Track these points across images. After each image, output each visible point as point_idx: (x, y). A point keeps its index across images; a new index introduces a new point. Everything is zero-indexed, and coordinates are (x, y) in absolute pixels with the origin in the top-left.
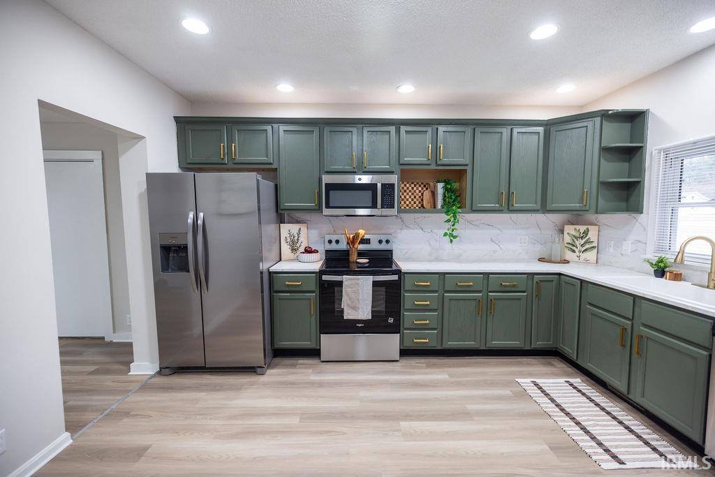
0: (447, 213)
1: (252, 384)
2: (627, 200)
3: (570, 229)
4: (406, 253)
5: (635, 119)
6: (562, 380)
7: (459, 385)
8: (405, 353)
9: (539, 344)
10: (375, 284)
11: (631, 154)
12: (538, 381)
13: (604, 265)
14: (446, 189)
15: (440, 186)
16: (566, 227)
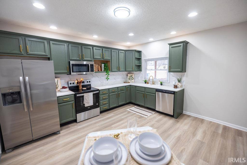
0: (106, 72)
1: (60, 137)
2: (139, 69)
3: (129, 75)
4: (94, 85)
5: (139, 52)
6: (134, 107)
7: (117, 115)
8: (101, 112)
9: (128, 102)
10: (94, 94)
11: (139, 59)
12: (130, 109)
13: (136, 82)
14: (105, 66)
15: (103, 65)
16: (128, 74)
